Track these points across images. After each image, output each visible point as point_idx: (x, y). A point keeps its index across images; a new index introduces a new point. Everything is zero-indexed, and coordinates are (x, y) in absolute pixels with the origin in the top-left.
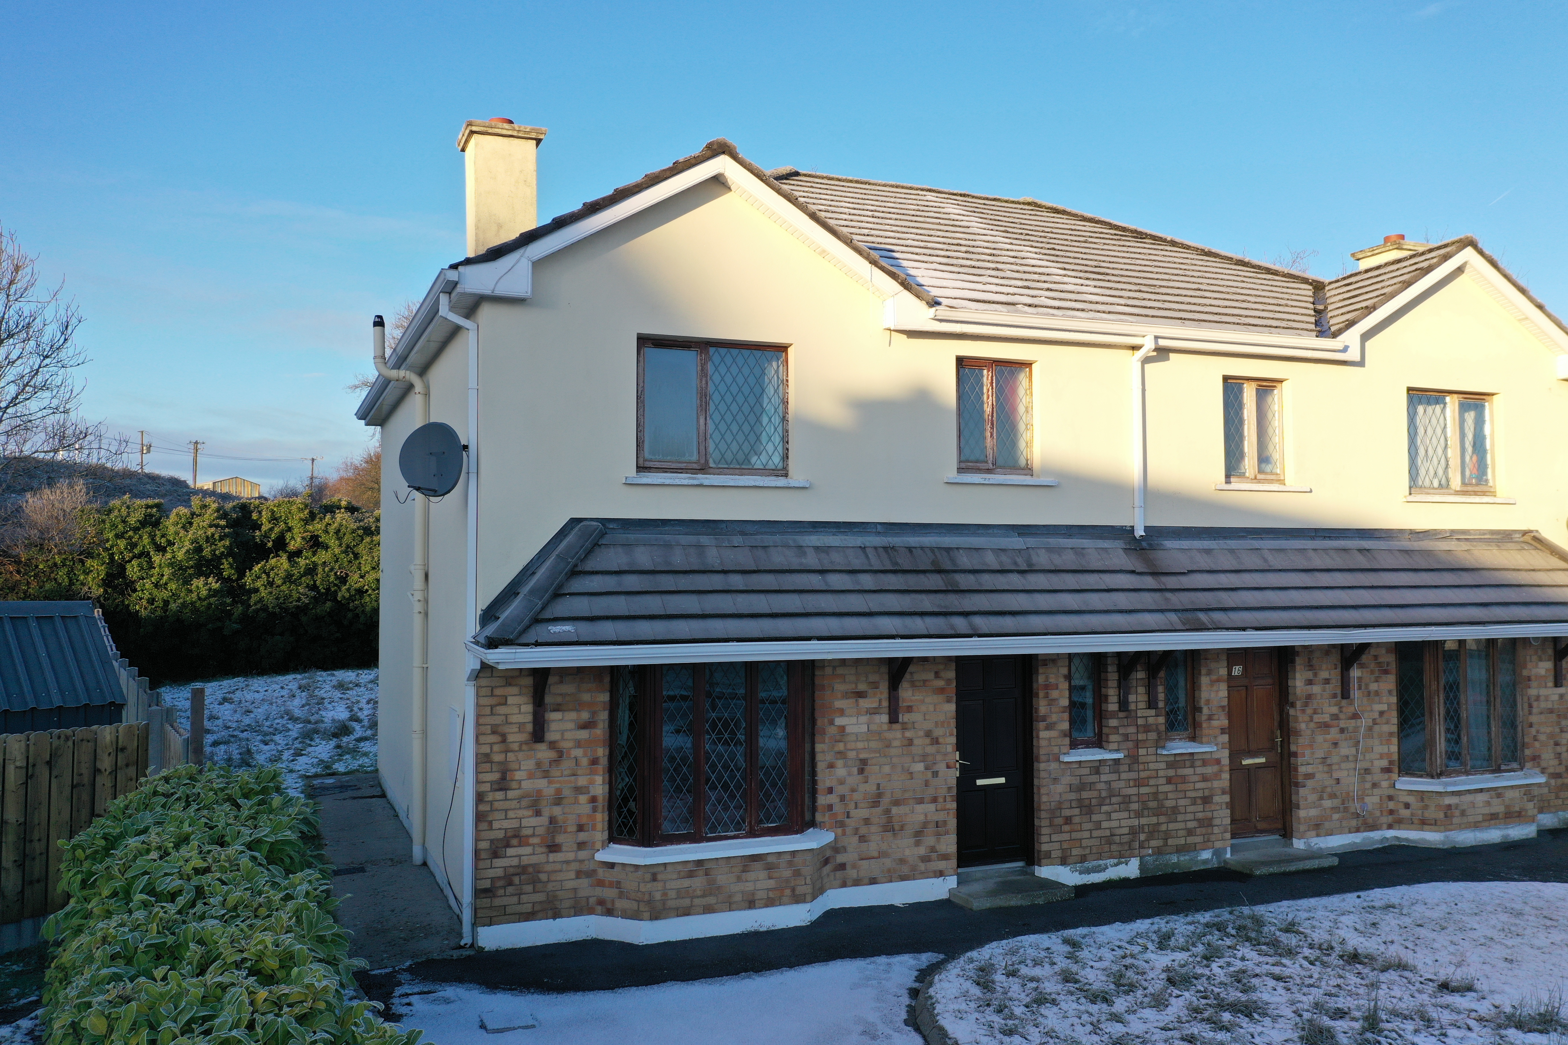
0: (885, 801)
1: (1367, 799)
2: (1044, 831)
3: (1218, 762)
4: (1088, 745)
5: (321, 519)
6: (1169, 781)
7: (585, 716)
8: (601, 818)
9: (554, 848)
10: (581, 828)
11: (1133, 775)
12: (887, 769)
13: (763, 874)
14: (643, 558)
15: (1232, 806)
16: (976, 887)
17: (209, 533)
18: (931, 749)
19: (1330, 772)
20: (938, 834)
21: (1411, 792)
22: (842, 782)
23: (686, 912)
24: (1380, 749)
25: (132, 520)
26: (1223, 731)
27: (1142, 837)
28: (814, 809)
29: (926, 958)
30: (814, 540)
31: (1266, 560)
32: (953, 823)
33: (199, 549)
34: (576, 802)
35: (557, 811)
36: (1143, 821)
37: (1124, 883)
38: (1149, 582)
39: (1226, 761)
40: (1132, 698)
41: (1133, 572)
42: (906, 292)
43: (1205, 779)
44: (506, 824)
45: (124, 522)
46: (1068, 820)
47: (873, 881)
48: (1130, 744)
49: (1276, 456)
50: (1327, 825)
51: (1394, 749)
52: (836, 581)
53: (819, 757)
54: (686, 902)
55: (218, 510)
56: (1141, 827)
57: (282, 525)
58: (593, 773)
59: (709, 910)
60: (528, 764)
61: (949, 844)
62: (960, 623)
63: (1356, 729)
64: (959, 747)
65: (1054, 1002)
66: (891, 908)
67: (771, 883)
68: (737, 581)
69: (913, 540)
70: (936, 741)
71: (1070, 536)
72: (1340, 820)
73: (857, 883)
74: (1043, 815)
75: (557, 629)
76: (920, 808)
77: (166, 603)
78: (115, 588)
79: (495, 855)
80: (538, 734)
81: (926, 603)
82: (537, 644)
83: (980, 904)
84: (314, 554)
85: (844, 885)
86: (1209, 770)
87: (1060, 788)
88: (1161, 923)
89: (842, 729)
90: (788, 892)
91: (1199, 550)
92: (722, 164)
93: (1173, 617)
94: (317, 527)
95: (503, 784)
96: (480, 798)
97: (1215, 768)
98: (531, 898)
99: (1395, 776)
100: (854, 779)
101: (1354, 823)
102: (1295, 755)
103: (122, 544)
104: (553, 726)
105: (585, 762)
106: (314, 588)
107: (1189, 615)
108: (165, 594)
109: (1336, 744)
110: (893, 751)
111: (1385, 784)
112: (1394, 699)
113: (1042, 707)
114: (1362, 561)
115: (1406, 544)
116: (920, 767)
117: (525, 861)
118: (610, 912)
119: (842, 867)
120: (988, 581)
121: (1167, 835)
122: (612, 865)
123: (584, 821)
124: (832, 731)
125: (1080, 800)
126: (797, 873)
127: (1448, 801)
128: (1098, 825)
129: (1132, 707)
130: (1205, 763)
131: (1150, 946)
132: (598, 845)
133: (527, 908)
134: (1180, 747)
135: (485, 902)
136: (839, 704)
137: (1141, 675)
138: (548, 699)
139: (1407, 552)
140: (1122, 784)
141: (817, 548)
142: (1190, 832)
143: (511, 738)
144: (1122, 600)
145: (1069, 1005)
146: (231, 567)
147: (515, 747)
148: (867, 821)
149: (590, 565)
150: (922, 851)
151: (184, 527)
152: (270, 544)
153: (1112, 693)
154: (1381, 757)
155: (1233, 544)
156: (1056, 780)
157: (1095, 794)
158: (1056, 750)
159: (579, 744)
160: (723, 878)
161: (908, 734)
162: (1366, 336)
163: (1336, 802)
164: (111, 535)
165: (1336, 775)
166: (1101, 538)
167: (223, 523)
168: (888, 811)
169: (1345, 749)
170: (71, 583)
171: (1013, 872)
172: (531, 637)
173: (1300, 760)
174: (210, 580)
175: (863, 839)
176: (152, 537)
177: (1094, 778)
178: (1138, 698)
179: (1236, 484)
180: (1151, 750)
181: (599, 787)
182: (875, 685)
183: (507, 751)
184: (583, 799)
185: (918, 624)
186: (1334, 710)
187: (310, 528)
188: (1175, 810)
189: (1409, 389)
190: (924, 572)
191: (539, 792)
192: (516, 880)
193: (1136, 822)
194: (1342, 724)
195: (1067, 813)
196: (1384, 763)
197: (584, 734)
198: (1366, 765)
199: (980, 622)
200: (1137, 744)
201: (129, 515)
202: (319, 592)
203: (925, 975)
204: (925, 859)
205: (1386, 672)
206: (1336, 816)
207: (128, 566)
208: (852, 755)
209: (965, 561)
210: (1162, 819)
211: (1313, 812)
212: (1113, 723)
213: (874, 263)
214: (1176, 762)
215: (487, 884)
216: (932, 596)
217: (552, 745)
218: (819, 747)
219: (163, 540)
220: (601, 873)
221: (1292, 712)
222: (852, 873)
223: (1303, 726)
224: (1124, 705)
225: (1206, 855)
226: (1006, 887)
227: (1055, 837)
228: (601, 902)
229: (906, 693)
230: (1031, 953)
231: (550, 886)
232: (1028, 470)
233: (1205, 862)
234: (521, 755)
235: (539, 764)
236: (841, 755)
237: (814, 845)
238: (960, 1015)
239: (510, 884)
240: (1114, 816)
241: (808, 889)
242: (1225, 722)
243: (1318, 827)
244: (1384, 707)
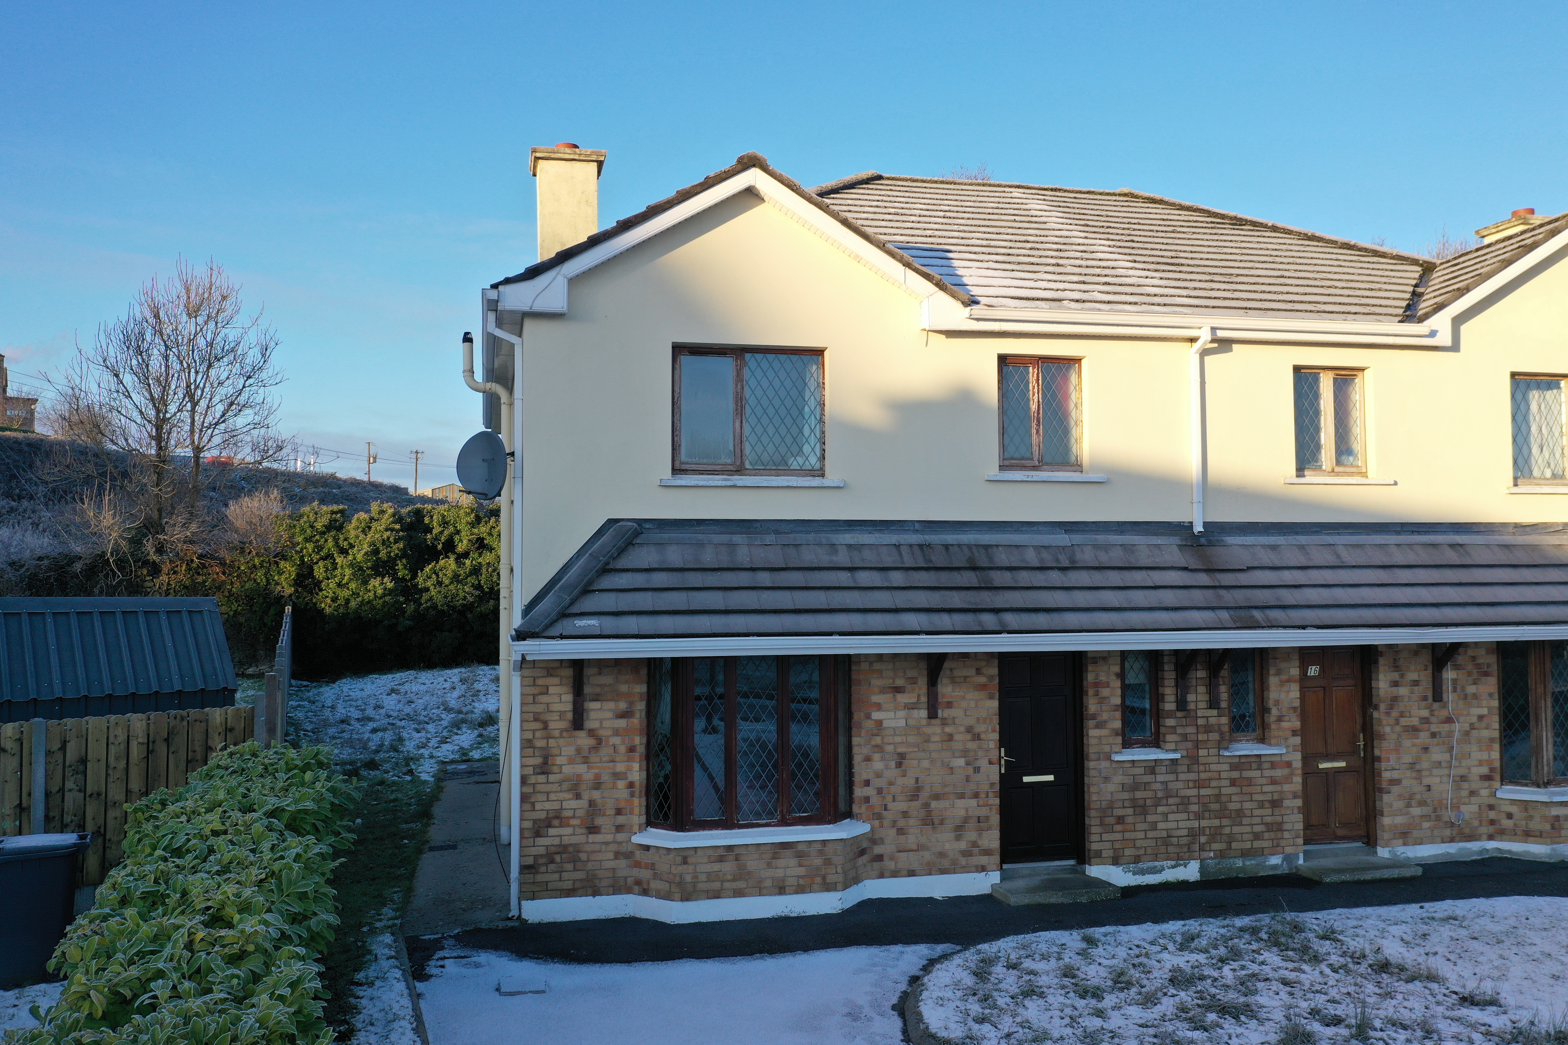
0: (924, 795)
1: (1463, 808)
2: (1094, 830)
3: (1289, 764)
4: (1144, 744)
5: (486, 523)
6: (1233, 783)
7: (623, 706)
8: (638, 804)
9: (593, 829)
10: (619, 812)
11: (1193, 776)
12: (926, 764)
13: (793, 862)
14: (674, 556)
15: (1306, 810)
16: (1020, 884)
17: (385, 537)
18: (972, 745)
19: (1419, 778)
20: (980, 830)
21: (1513, 802)
22: (879, 775)
23: (717, 895)
24: (1477, 755)
25: (319, 525)
26: (1294, 733)
27: (1203, 839)
28: (850, 801)
29: (940, 949)
30: (848, 538)
31: (1338, 556)
32: (995, 819)
33: (376, 552)
34: (614, 787)
35: (596, 795)
36: (1204, 823)
37: (1183, 885)
38: (1203, 579)
39: (1298, 764)
40: (1191, 697)
41: (1185, 569)
42: (941, 294)
43: (1273, 781)
44: (548, 806)
45: (312, 527)
46: (1120, 820)
47: (912, 873)
48: (1190, 745)
49: (1356, 447)
50: (1416, 833)
51: (1496, 755)
52: (865, 578)
53: (855, 750)
54: (717, 885)
55: (394, 515)
56: (1201, 831)
57: (452, 529)
58: (630, 760)
59: (739, 893)
60: (569, 751)
61: (992, 839)
62: (989, 620)
63: (1450, 734)
64: (1002, 743)
65: (1042, 995)
66: (931, 900)
67: (802, 871)
68: (765, 578)
69: (951, 538)
70: (977, 737)
71: (1122, 533)
72: (1432, 829)
73: (895, 874)
74: (1093, 813)
75: (582, 623)
76: (960, 803)
77: (347, 601)
78: (305, 587)
79: (538, 834)
80: (578, 722)
81: (956, 599)
82: (562, 637)
83: (1014, 900)
84: (480, 555)
85: (881, 876)
86: (1278, 773)
87: (1111, 787)
88: (1193, 925)
89: (879, 723)
90: (818, 880)
91: (1263, 546)
92: (753, 177)
93: (1224, 615)
94: (483, 530)
95: (544, 768)
96: (524, 780)
97: (1286, 771)
98: (571, 876)
99: (1497, 784)
100: (892, 773)
101: (1448, 832)
102: (1379, 759)
103: (310, 546)
104: (593, 715)
105: (622, 749)
106: (478, 587)
107: (1242, 613)
108: (346, 593)
109: (1426, 749)
110: (932, 746)
111: (1484, 792)
112: (1495, 703)
113: (1092, 705)
114: (1452, 557)
115: (1508, 539)
116: (961, 762)
117: (566, 840)
118: (645, 892)
119: (880, 858)
120: (1024, 578)
121: (1231, 839)
122: (647, 848)
123: (622, 805)
124: (868, 724)
125: (1133, 800)
126: (828, 862)
127: (1555, 811)
128: (1154, 826)
129: (1192, 706)
130: (1273, 766)
131: (1171, 947)
132: (636, 828)
133: (568, 885)
134: (1246, 748)
135: (529, 877)
136: (875, 699)
137: (1201, 674)
138: (587, 690)
139: (1507, 547)
140: (1180, 785)
141: (849, 546)
142: (1257, 836)
143: (552, 725)
144: (1169, 597)
145: (1056, 999)
146: (405, 568)
147: (557, 733)
148: (905, 814)
149: (622, 563)
150: (963, 845)
151: (363, 531)
152: (440, 547)
153: (1169, 692)
154: (1481, 763)
155: (1303, 539)
156: (1107, 779)
157: (1149, 794)
158: (1107, 749)
159: (617, 732)
160: (753, 864)
161: (948, 730)
162: (1459, 321)
163: (1426, 810)
164: (300, 539)
165: (1426, 781)
166: (1156, 534)
167: (398, 527)
168: (927, 805)
169: (1438, 754)
170: (268, 583)
171: (1064, 869)
172: (556, 630)
173: (1384, 765)
174: (386, 579)
175: (901, 832)
176: (336, 540)
177: (1148, 778)
178: (1197, 697)
179: (1310, 477)
180: (1213, 751)
181: (636, 773)
182: (913, 681)
183: (548, 738)
184: (621, 784)
185: (945, 621)
186: (1425, 713)
187: (476, 531)
188: (1240, 813)
189: (1513, 375)
190: (958, 569)
191: (579, 777)
192: (558, 858)
193: (1196, 824)
194: (1434, 728)
195: (1119, 812)
196: (1485, 770)
197: (622, 723)
198: (1462, 771)
199: (1010, 619)
200: (1197, 745)
201: (316, 520)
202: (483, 591)
203: (930, 965)
204: (966, 854)
205: (1486, 674)
206: (1426, 825)
207: (315, 567)
208: (889, 748)
209: (1002, 558)
210: (1225, 822)
211: (1399, 820)
212: (1170, 722)
213: (907, 265)
214: (1241, 763)
215: (530, 861)
216: (963, 593)
217: (592, 733)
218: (855, 740)
219: (346, 543)
220: (639, 855)
221: (1376, 715)
222: (890, 865)
223: (1388, 729)
224: (1182, 704)
225: (1275, 860)
226: (1052, 884)
227: (1105, 837)
228: (638, 882)
229: (945, 689)
230: (1043, 947)
231: (590, 866)
232: (1078, 467)
233: (1275, 867)
234: (561, 742)
235: (579, 751)
236: (879, 748)
237: (844, 835)
238: (941, 1002)
239: (552, 861)
240: (1171, 817)
241: (839, 878)
242: (1297, 724)
243: (1405, 836)
244: (1485, 711)
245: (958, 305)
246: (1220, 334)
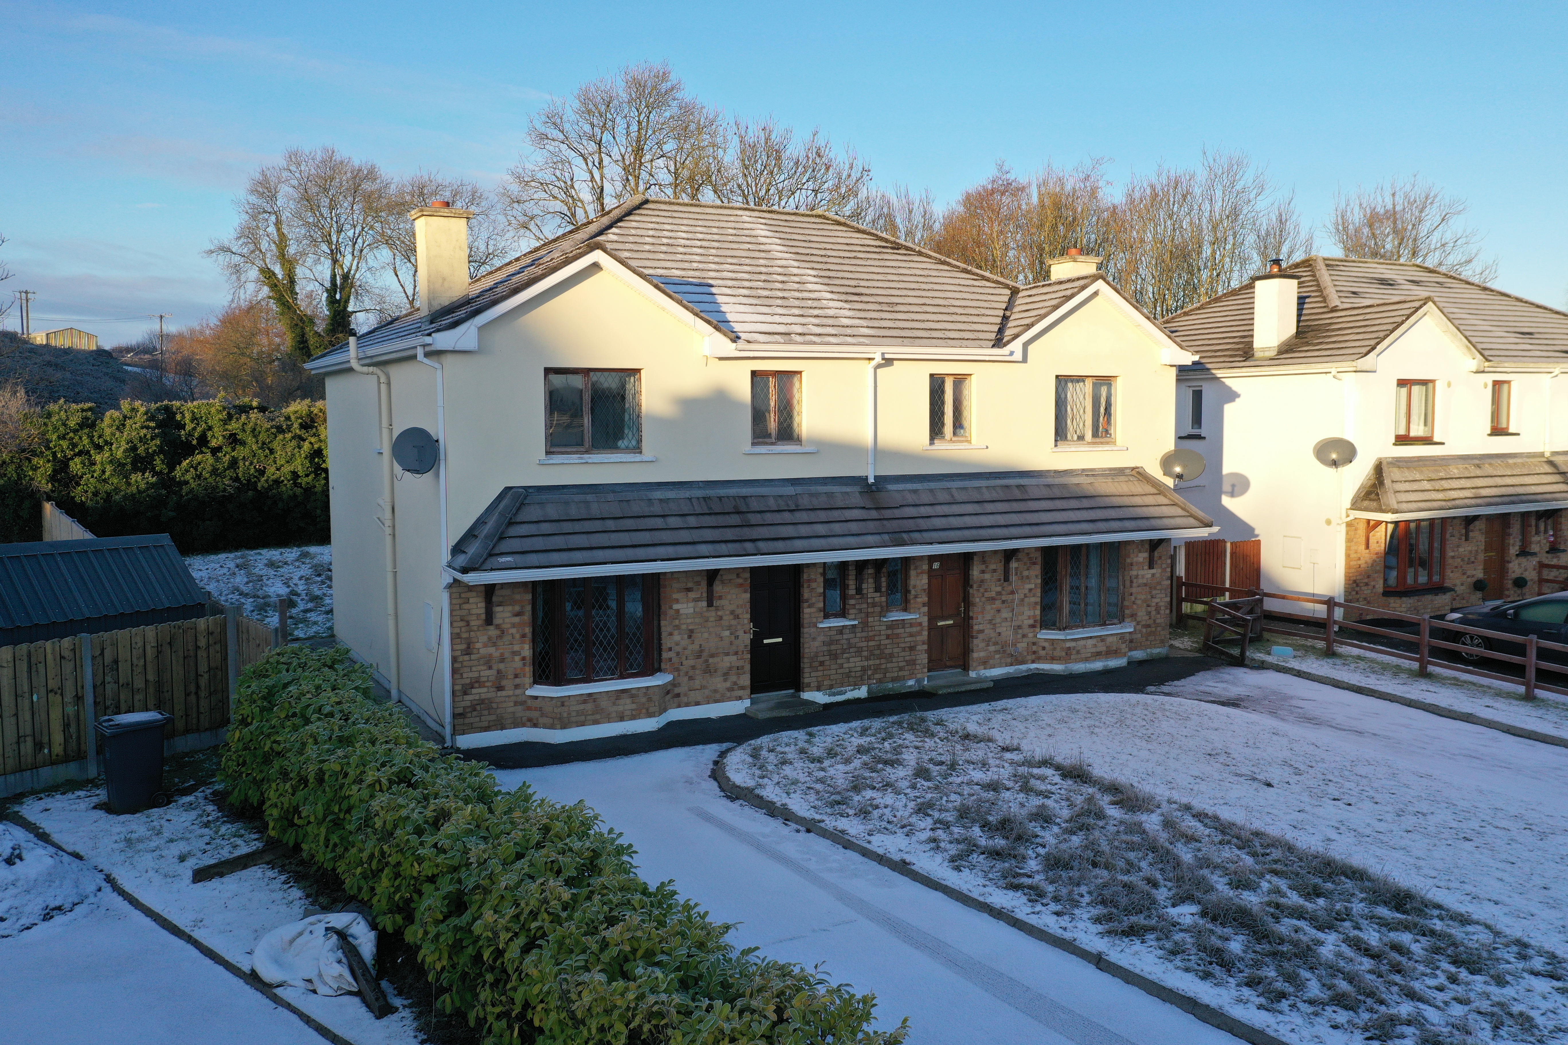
0: (705, 654)
1: (1019, 645)
2: (806, 670)
3: (920, 624)
4: (836, 616)
5: (237, 419)
6: (888, 637)
7: (517, 608)
8: (529, 670)
9: (500, 688)
10: (516, 676)
11: (864, 634)
12: (706, 635)
13: (628, 701)
14: (552, 512)
15: (929, 651)
16: (762, 706)
17: (142, 434)
18: (734, 622)
19: (994, 629)
20: (738, 675)
21: (1046, 640)
22: (677, 644)
23: (583, 724)
24: (1028, 613)
25: (72, 423)
26: (924, 605)
27: (870, 672)
28: (660, 661)
29: (725, 746)
30: (658, 495)
31: (953, 496)
32: (748, 667)
33: (134, 449)
34: (513, 660)
35: (502, 666)
36: (871, 662)
37: (858, 701)
38: (874, 514)
39: (925, 624)
40: (864, 586)
41: (864, 508)
42: (717, 334)
43: (911, 635)
44: (471, 675)
45: (65, 425)
46: (822, 663)
47: (697, 704)
48: (863, 615)
49: (966, 424)
50: (991, 662)
51: (1038, 612)
52: (673, 522)
53: (663, 629)
54: (583, 718)
55: (146, 413)
56: (869, 667)
57: (204, 426)
58: (523, 643)
59: (596, 722)
60: (483, 639)
61: (746, 680)
62: (749, 546)
63: (1013, 601)
64: (752, 620)
65: (791, 763)
66: (709, 719)
67: (634, 706)
68: (611, 525)
69: (722, 492)
70: (737, 617)
71: (826, 484)
72: (1000, 658)
73: (687, 705)
74: (806, 660)
75: (503, 559)
76: (727, 659)
77: (108, 494)
78: (59, 481)
79: (465, 693)
80: (489, 619)
81: (729, 534)
82: (492, 570)
83: (761, 716)
84: (233, 450)
85: (679, 706)
86: (914, 629)
87: (816, 644)
88: (866, 722)
89: (678, 611)
90: (644, 711)
91: (910, 491)
92: (597, 256)
93: (886, 537)
94: (234, 426)
95: (468, 651)
96: (454, 660)
97: (919, 628)
98: (487, 718)
99: (1038, 630)
100: (685, 642)
101: (1009, 660)
102: (972, 618)
103: (65, 444)
104: (498, 615)
105: (518, 636)
106: (237, 479)
107: (896, 536)
108: (108, 487)
109: (999, 611)
110: (710, 624)
111: (1031, 635)
112: (1039, 581)
113: (806, 593)
114: (1018, 494)
115: (1050, 481)
116: (727, 633)
117: (483, 696)
118: (535, 725)
119: (678, 695)
120: (769, 518)
121: (886, 671)
122: (536, 698)
123: (518, 671)
124: (671, 612)
125: (830, 651)
126: (650, 700)
127: (1068, 645)
128: (841, 666)
129: (865, 591)
130: (912, 625)
131: (855, 735)
132: (527, 686)
133: (486, 724)
134: (896, 616)
135: (461, 721)
136: (675, 596)
137: (871, 571)
138: (494, 599)
139: (1049, 486)
140: (857, 640)
141: (661, 500)
142: (901, 669)
143: (472, 623)
144: (854, 527)
145: (799, 764)
146: (163, 463)
147: (475, 628)
148: (693, 667)
149: (519, 518)
150: (728, 684)
151: (118, 428)
152: (195, 442)
153: (852, 583)
154: (1029, 618)
155: (932, 485)
156: (814, 639)
157: (839, 647)
158: (814, 620)
159: (514, 625)
160: (604, 703)
161: (720, 613)
162: (1026, 345)
163: (998, 647)
164: (54, 437)
165: (998, 630)
166: (846, 485)
167: (152, 424)
168: (707, 661)
169: (1005, 614)
170: (20, 478)
171: (787, 696)
172: (488, 565)
173: (975, 621)
174: (147, 474)
175: (691, 678)
176: (91, 438)
177: (839, 637)
178: (868, 586)
179: (938, 444)
180: (877, 618)
181: (527, 651)
182: (698, 583)
183: (470, 631)
184: (517, 658)
185: (723, 548)
186: (999, 589)
187: (230, 427)
188: (891, 655)
189: (1057, 377)
190: (728, 513)
191: (490, 655)
192: (478, 708)
193: (866, 663)
194: (1004, 598)
195: (821, 659)
196: (1031, 622)
197: (517, 620)
198: (1019, 623)
199: (761, 545)
200: (868, 615)
201: (68, 419)
202: (241, 483)
203: (723, 754)
204: (730, 689)
205: (1034, 563)
206: (997, 656)
207: (71, 463)
208: (684, 627)
209: (755, 505)
210: (883, 661)
211: (982, 654)
212: (852, 602)
213: (696, 315)
214: (893, 625)
215: (460, 710)
216: (733, 530)
217: (498, 627)
218: (663, 623)
219: (101, 441)
220: (530, 702)
221: (971, 591)
222: (684, 699)
223: (978, 600)
224: (859, 590)
225: (911, 683)
226: (780, 705)
227: (813, 674)
228: (530, 720)
229: (718, 588)
230: (786, 740)
231: (499, 711)
232: (798, 440)
233: (910, 687)
234: (478, 633)
235: (490, 638)
236: (678, 627)
237: (660, 683)
238: (738, 770)
239: (475, 710)
240: (851, 660)
241: (656, 709)
242: (925, 599)
243: (985, 664)
244: (1033, 586)
245: (729, 341)
246: (887, 356)
